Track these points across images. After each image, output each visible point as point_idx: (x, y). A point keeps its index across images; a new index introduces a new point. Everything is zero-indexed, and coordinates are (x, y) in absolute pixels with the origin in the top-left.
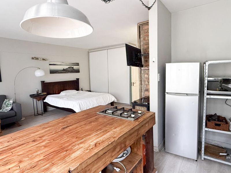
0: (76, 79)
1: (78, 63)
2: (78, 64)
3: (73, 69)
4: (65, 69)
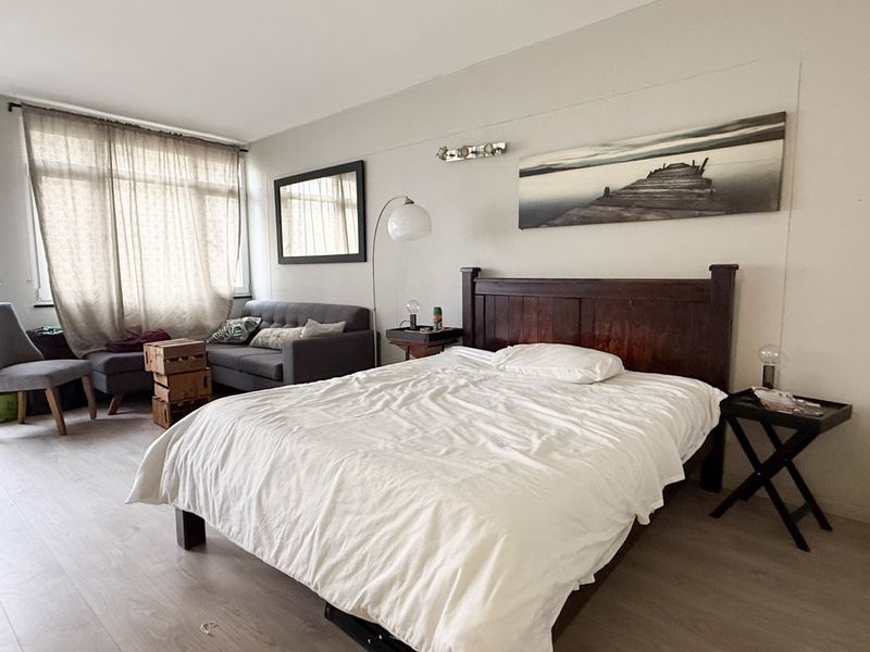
0: (708, 275)
1: (782, 116)
2: (772, 128)
3: (694, 182)
4: (618, 193)
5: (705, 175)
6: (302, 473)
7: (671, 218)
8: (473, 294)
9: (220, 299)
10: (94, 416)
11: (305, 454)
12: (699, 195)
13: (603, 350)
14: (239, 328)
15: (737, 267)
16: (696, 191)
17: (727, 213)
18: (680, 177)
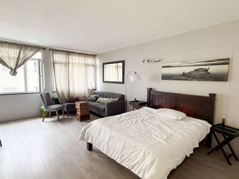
0: (209, 96)
1: (229, 59)
2: (226, 62)
3: (206, 73)
4: (186, 74)
5: (208, 71)
6: (117, 139)
7: (199, 81)
8: (150, 94)
9: (89, 90)
10: (64, 117)
11: (117, 135)
12: (207, 76)
13: (182, 112)
14: (94, 97)
15: (216, 94)
16: (206, 75)
17: (214, 81)
18: (202, 71)
